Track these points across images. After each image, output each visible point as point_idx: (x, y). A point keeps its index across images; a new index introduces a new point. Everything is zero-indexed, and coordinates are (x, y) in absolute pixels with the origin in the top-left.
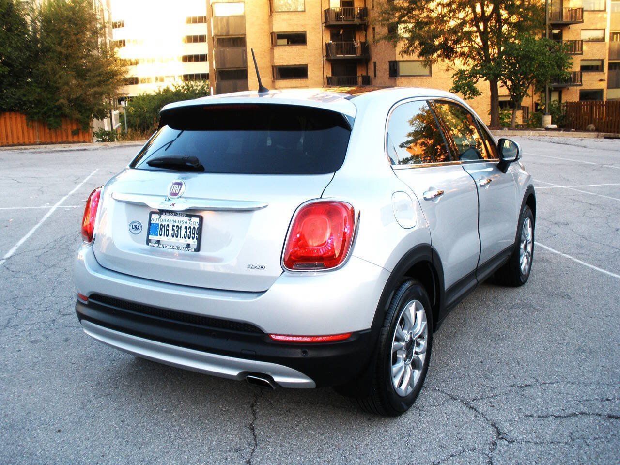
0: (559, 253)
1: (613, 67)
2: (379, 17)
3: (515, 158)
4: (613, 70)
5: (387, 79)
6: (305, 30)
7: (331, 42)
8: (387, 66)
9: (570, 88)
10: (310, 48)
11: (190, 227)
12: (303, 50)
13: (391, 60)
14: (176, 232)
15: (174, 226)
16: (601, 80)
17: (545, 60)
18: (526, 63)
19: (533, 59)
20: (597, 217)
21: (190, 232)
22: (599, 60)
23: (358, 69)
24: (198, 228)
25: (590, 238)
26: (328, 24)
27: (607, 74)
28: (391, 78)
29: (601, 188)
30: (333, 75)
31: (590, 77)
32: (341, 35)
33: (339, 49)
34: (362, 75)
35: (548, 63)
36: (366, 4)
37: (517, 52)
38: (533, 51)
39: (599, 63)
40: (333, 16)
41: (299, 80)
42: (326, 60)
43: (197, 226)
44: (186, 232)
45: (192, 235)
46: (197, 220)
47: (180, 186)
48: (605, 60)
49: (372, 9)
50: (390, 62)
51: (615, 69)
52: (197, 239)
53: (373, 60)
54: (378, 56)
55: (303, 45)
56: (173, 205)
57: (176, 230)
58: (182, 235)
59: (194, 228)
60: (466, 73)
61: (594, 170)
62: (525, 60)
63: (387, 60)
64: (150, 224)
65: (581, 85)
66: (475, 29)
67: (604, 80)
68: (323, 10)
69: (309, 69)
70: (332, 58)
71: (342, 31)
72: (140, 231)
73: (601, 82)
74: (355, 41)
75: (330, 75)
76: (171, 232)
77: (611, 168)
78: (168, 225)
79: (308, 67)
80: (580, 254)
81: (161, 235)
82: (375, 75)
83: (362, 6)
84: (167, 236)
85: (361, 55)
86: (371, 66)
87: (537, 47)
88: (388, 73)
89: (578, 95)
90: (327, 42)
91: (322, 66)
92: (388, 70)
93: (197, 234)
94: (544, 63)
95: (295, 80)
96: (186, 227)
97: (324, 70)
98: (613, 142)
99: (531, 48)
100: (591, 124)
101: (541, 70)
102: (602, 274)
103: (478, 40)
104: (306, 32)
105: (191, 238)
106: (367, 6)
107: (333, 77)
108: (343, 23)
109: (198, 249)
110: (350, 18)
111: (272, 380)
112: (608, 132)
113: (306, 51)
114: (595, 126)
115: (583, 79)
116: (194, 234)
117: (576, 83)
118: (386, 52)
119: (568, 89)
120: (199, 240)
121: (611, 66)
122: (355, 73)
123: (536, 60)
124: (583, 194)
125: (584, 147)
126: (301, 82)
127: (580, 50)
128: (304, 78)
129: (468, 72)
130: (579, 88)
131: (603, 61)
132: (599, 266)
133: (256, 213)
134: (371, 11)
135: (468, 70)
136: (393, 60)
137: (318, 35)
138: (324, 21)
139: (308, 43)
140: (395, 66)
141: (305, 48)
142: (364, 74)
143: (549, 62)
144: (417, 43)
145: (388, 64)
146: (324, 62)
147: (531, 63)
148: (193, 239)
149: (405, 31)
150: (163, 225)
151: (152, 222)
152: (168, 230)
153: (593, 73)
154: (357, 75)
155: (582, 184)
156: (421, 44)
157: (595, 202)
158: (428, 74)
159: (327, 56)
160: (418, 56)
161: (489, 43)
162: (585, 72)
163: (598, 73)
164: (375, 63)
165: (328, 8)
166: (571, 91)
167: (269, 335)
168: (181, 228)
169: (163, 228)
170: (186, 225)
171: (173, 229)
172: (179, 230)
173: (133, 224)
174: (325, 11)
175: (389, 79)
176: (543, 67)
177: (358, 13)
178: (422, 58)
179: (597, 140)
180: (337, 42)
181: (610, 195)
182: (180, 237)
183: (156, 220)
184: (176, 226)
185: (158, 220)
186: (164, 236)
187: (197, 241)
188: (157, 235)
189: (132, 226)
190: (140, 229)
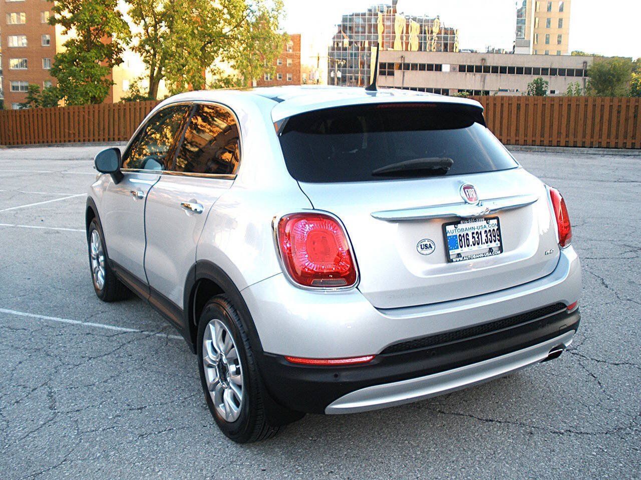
11: (490, 231)
14: (477, 239)
15: (473, 233)
21: (491, 236)
24: (497, 230)
43: (496, 228)
44: (487, 236)
45: (493, 238)
46: (494, 222)
47: (473, 190)
52: (499, 240)
57: (476, 237)
58: (484, 241)
59: (494, 230)
64: (446, 238)
72: (433, 249)
76: (471, 240)
78: (467, 234)
81: (461, 247)
84: (468, 246)
93: (497, 236)
96: (486, 231)
105: (493, 241)
109: (501, 251)
111: (565, 347)
116: (495, 236)
148: (495, 241)
150: (462, 235)
151: (448, 235)
152: (468, 239)
167: (568, 307)
168: (481, 233)
169: (463, 238)
170: (485, 229)
171: (473, 237)
172: (480, 236)
173: (422, 244)
182: (482, 244)
183: (452, 232)
184: (475, 233)
185: (454, 231)
186: (465, 247)
187: (499, 243)
188: (458, 248)
189: (420, 247)
190: (433, 247)
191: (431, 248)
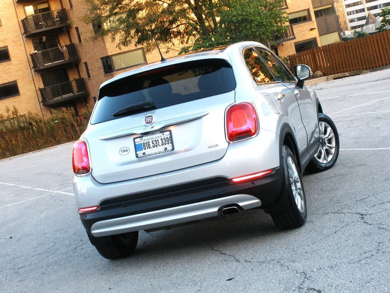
0: (344, 149)
1: (320, 15)
2: (91, 14)
3: (308, 76)
4: (320, 17)
5: (104, 77)
6: (6, 45)
7: (36, 51)
8: (100, 64)
9: (284, 43)
10: (16, 63)
11: (164, 138)
12: (9, 67)
13: (103, 56)
14: (155, 144)
15: (152, 141)
16: (312, 29)
17: (263, 20)
18: (246, 26)
19: (252, 21)
20: (359, 126)
21: (165, 141)
22: (304, 10)
23: (69, 74)
24: (170, 137)
25: (362, 137)
26: (28, 34)
27: (315, 23)
28: (107, 74)
29: (352, 110)
30: (45, 85)
31: (300, 28)
32: (45, 43)
33: (46, 57)
34: (74, 78)
35: (266, 22)
36: (64, 5)
37: (235, 18)
38: (250, 14)
39: (305, 14)
40: (32, 24)
41: (12, 98)
42: (34, 71)
43: (169, 136)
44: (162, 142)
45: (167, 142)
46: (168, 133)
47: (151, 117)
48: (310, 10)
49: (71, 10)
50: (102, 59)
51: (322, 16)
52: (171, 143)
53: (83, 61)
54: (88, 56)
55: (7, 61)
56: (153, 127)
57: (155, 143)
58: (160, 144)
59: (167, 138)
60: (190, 49)
61: (340, 101)
62: (244, 24)
63: (99, 58)
64: (135, 145)
65: (294, 38)
66: (186, 6)
67: (315, 29)
68: (20, 21)
69: (20, 85)
70: (41, 68)
71: (44, 38)
72: (128, 152)
73: (313, 32)
74: (60, 45)
75: (42, 86)
76: (151, 145)
77: (353, 96)
78: (149, 142)
79: (18, 83)
80: (359, 146)
81: (145, 149)
82: (89, 76)
83: (59, 8)
84: (150, 148)
85: (69, 58)
86: (83, 68)
87: (253, 10)
88: (103, 70)
89: (294, 49)
90: (31, 53)
91: (32, 79)
92: (102, 67)
93: (170, 141)
94: (263, 22)
95: (7, 99)
96: (162, 139)
97: (35, 82)
98: (344, 80)
99: (247, 11)
100: (317, 71)
101: (261, 30)
102: (380, 150)
103: (193, 16)
104: (7, 47)
105: (167, 144)
106: (64, 7)
107: (46, 87)
108: (44, 29)
109: (173, 149)
110: (50, 23)
111: (238, 206)
112: (334, 74)
113: (11, 66)
114: (322, 72)
115: (295, 32)
116: (168, 141)
117: (289, 38)
118: (95, 49)
119: (283, 45)
120: (172, 143)
121: (317, 14)
122: (67, 78)
123: (255, 21)
124: (340, 117)
125: (321, 89)
126: (15, 100)
127: (284, 4)
128: (16, 96)
129: (191, 48)
130: (293, 42)
131: (308, 10)
132: (376, 148)
133: (204, 118)
134: (70, 11)
135: (192, 46)
136: (105, 55)
137: (21, 48)
138: (23, 31)
139: (12, 58)
140: (109, 61)
141: (10, 65)
142: (77, 77)
143: (268, 21)
144: (133, 32)
145: (100, 62)
146: (33, 74)
147: (251, 25)
148: (168, 144)
149: (120, 23)
150: (145, 143)
151: (136, 144)
152: (149, 145)
153: (303, 24)
154: (69, 80)
155: (336, 112)
156: (137, 32)
157: (352, 118)
158: (143, 62)
159: (35, 67)
160: (136, 45)
161: (204, 16)
162: (294, 25)
163: (307, 23)
164: (86, 63)
165: (25, 17)
166: (286, 46)
167: (231, 180)
168: (158, 140)
169: (146, 145)
170: (161, 138)
171: (153, 143)
172: (157, 142)
173: (122, 150)
174: (22, 21)
175: (105, 76)
176: (263, 27)
177: (57, 17)
178: (140, 46)
179: (329, 82)
180: (42, 51)
181: (362, 111)
182: (159, 146)
183: (139, 142)
184: (154, 141)
185: (140, 141)
186: (147, 149)
187: (171, 144)
188: (142, 150)
189: (121, 151)
190: (128, 151)
191: (127, 151)
